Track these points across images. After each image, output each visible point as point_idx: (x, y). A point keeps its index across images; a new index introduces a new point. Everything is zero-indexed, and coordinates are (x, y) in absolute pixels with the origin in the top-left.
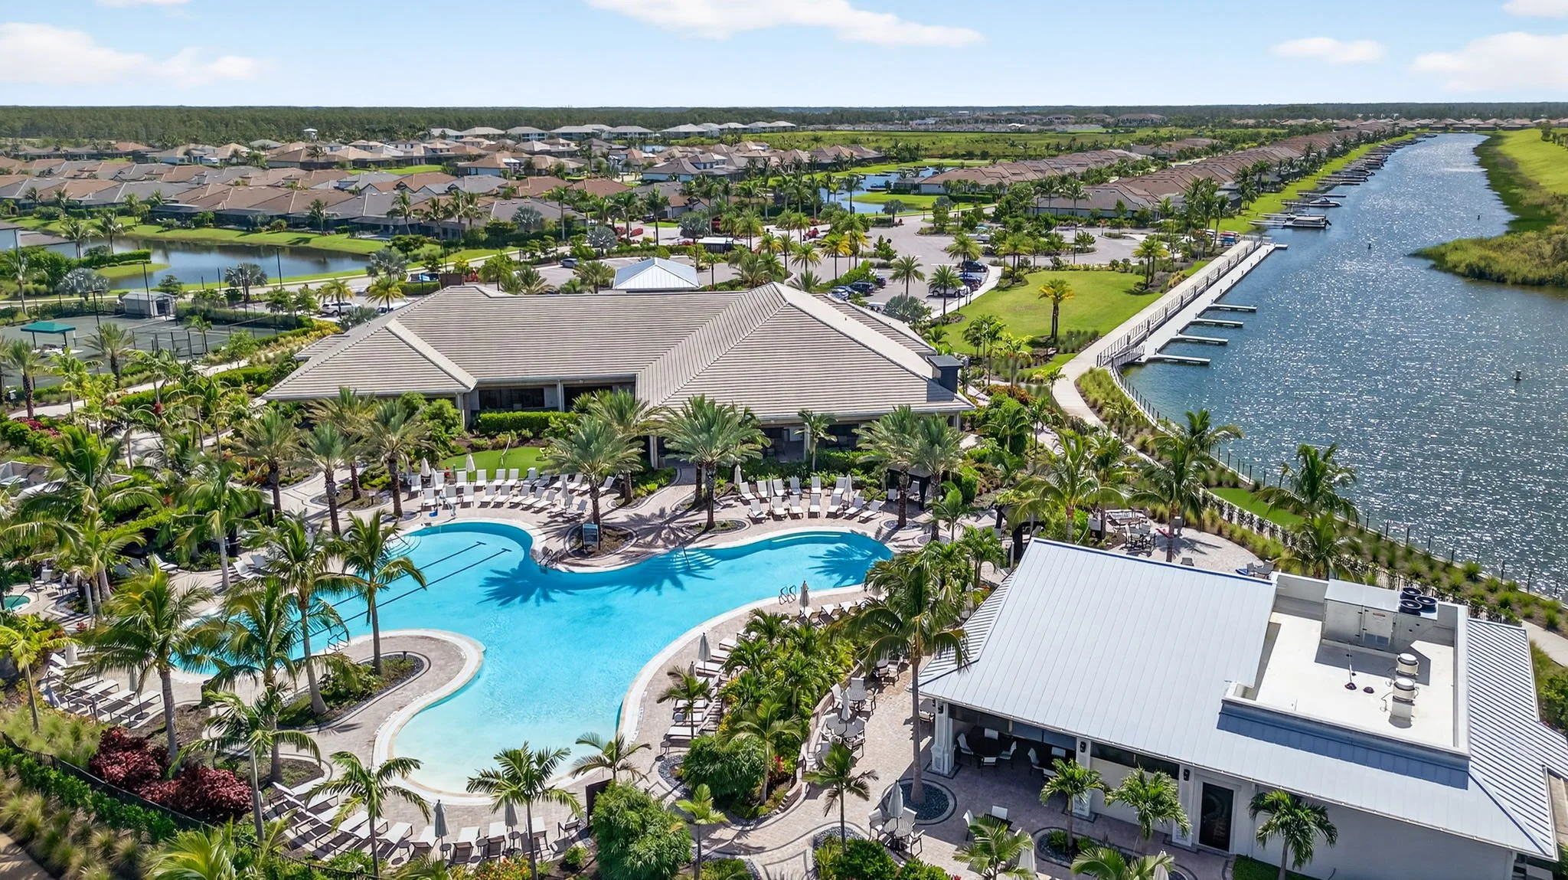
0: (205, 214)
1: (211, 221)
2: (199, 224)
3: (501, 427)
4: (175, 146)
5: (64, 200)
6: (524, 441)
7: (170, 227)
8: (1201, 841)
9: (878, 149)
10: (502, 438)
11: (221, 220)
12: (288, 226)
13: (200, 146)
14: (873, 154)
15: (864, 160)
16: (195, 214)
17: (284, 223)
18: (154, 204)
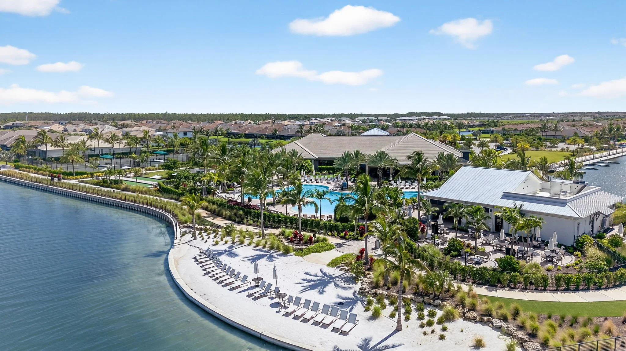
0: (242, 134)
1: (243, 136)
2: (240, 137)
3: (324, 169)
4: (231, 121)
5: (203, 130)
6: (330, 173)
7: (232, 138)
8: (495, 230)
9: (480, 122)
10: (324, 172)
11: (247, 136)
12: (266, 138)
13: (239, 121)
14: (478, 123)
15: (474, 125)
16: (239, 134)
17: (265, 137)
18: (228, 131)
